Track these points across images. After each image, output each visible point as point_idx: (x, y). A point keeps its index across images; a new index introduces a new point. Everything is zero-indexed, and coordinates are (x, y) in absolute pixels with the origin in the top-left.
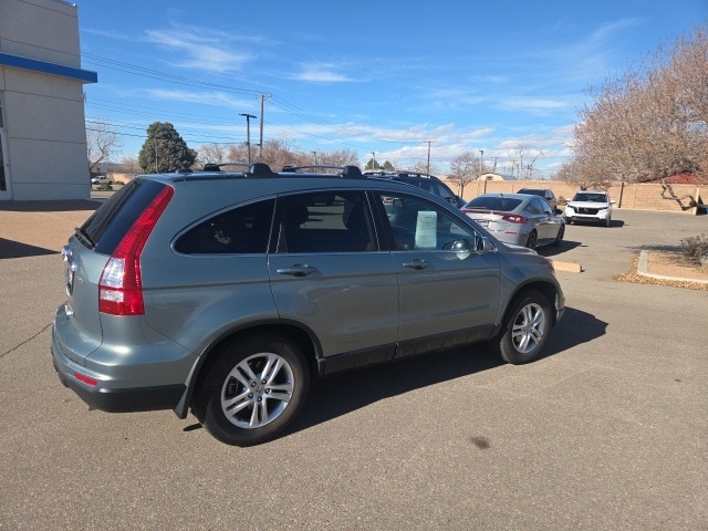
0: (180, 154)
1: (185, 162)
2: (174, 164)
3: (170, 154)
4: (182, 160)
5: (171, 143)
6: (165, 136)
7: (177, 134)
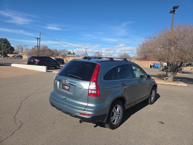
0: (9, 48)
1: (11, 50)
2: (7, 51)
3: (6, 48)
4: (10, 50)
5: (6, 45)
6: (4, 42)
7: (9, 42)
